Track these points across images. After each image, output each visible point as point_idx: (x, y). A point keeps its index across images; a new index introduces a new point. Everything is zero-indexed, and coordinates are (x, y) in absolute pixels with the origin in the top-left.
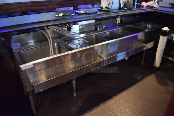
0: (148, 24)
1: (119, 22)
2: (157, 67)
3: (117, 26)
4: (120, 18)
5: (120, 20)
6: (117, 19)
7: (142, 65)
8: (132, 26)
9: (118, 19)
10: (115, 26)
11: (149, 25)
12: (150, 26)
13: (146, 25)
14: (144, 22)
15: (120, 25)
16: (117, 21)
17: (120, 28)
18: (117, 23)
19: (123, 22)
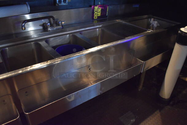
0: (152, 20)
1: (99, 14)
2: (164, 99)
3: (95, 22)
4: (100, 7)
6: (94, 8)
7: (139, 90)
8: (124, 22)
9: (96, 8)
10: (91, 21)
11: (154, 21)
12: (156, 22)
13: (150, 20)
14: (146, 16)
15: (102, 19)
16: (93, 13)
17: (98, 26)
18: (95, 17)
19: (107, 15)
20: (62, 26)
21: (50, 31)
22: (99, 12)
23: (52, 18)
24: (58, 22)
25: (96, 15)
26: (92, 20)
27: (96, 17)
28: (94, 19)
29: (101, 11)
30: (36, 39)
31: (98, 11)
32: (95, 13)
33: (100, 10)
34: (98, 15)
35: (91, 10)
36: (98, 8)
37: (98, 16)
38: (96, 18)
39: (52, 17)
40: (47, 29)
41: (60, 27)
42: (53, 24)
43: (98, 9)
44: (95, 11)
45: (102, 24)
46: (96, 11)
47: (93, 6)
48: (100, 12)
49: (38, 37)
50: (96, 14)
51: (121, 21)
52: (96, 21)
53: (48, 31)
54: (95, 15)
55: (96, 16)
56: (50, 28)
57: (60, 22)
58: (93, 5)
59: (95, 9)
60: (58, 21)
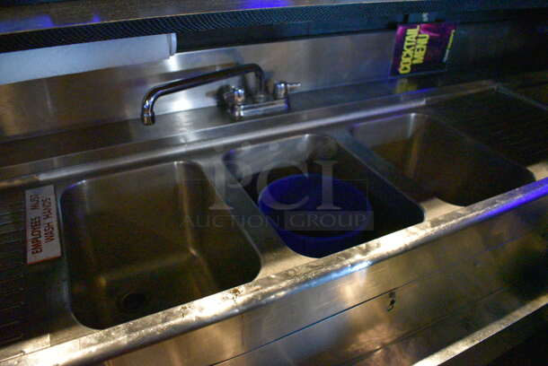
1: (419, 57)
4: (426, 30)
5: (423, 42)
6: (404, 35)
9: (412, 33)
10: (386, 78)
15: (425, 76)
16: (399, 51)
17: (414, 105)
18: (402, 66)
19: (445, 59)
20: (288, 103)
21: (241, 118)
22: (418, 50)
23: (255, 71)
24: (275, 86)
25: (408, 60)
26: (389, 78)
27: (408, 66)
28: (398, 73)
29: (427, 45)
30: (191, 148)
31: (418, 47)
32: (405, 54)
33: (425, 41)
34: (413, 59)
35: (394, 41)
36: (419, 33)
37: (415, 62)
38: (405, 69)
39: (255, 68)
40: (233, 109)
41: (281, 104)
42: (256, 92)
43: (417, 38)
44: (406, 44)
45: (427, 96)
46: (409, 47)
47: (400, 28)
48: (422, 50)
49: (199, 141)
50: (408, 56)
51: (495, 87)
52: (406, 81)
53: (234, 120)
54: (404, 60)
55: (405, 65)
56: (244, 109)
57: (283, 85)
58: (401, 24)
59: (407, 38)
60: (275, 82)
